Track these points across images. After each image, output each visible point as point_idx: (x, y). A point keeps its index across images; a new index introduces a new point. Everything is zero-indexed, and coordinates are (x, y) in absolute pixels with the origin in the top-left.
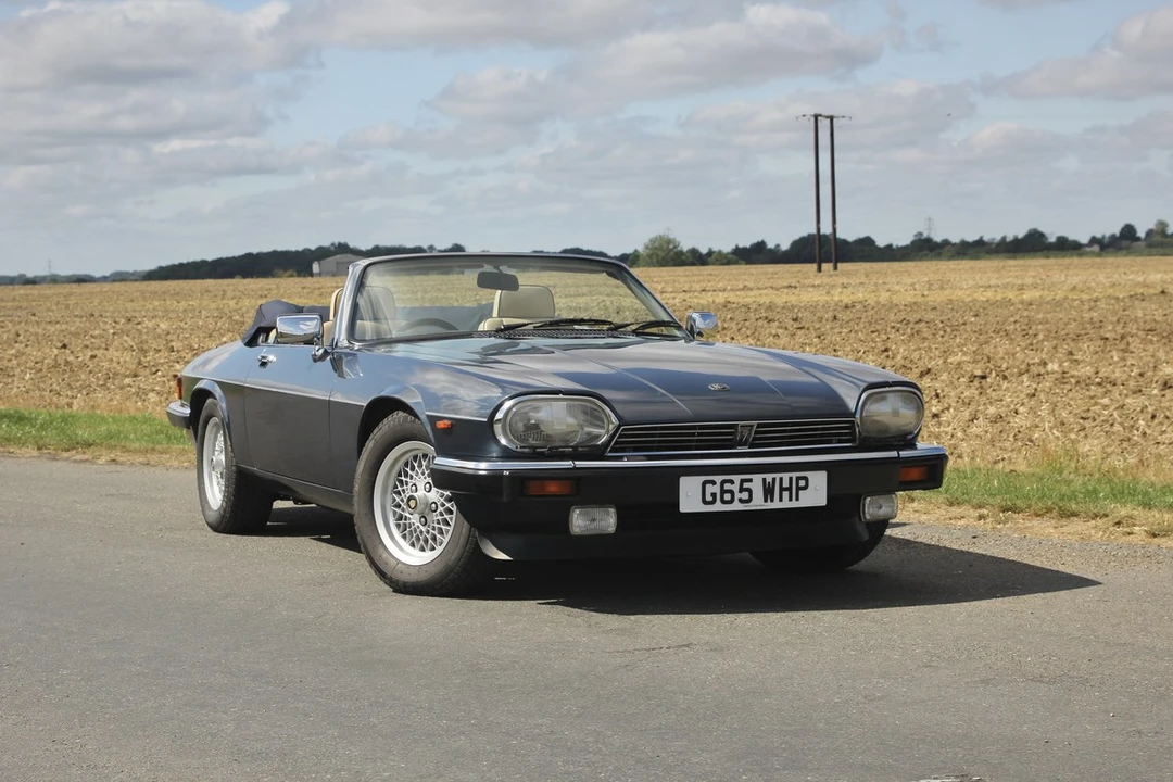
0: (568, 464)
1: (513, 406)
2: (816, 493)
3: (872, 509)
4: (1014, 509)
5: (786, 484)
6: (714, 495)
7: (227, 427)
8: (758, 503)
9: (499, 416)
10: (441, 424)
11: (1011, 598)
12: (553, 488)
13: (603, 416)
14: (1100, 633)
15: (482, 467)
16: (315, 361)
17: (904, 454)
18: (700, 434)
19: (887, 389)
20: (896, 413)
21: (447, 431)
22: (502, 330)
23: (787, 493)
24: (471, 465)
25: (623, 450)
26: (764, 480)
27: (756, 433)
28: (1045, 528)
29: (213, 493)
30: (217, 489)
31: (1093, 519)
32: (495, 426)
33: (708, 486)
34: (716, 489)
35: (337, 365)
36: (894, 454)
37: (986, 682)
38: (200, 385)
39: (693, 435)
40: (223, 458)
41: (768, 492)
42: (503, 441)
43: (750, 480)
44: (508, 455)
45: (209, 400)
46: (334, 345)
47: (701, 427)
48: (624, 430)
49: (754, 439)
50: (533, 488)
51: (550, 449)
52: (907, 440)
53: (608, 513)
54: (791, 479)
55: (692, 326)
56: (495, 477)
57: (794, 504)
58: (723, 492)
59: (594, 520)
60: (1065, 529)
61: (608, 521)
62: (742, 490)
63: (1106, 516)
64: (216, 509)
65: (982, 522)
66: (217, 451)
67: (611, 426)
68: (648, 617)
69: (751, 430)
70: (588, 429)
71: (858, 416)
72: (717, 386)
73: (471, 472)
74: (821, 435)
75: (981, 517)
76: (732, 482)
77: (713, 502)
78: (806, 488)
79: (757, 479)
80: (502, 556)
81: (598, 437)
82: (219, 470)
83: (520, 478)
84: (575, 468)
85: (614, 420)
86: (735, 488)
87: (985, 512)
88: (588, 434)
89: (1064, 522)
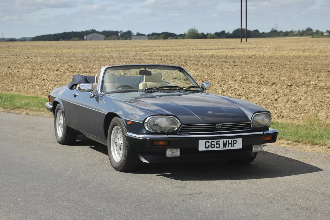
0: (166, 136)
1: (150, 119)
2: (239, 145)
3: (255, 149)
4: (299, 142)
5: (230, 142)
6: (209, 146)
7: (64, 113)
8: (222, 148)
9: (146, 121)
10: (129, 123)
11: (296, 176)
12: (161, 143)
13: (177, 122)
14: (322, 190)
15: (141, 137)
16: (91, 97)
17: (265, 132)
18: (205, 127)
19: (261, 113)
20: (263, 120)
21: (131, 125)
22: (146, 90)
23: (230, 145)
24: (138, 136)
25: (182, 132)
26: (224, 141)
27: (222, 127)
28: (307, 148)
29: (59, 132)
30: (60, 131)
31: (322, 146)
32: (145, 124)
33: (207, 143)
34: (209, 144)
35: (97, 99)
36: (262, 133)
37: (288, 209)
38: (56, 100)
39: (203, 127)
40: (62, 122)
41: (225, 145)
42: (147, 129)
43: (219, 141)
44: (148, 133)
45: (58, 104)
46: (97, 93)
47: (205, 125)
48: (182, 126)
49: (221, 128)
50: (156, 143)
51: (161, 131)
52: (266, 128)
53: (177, 151)
54: (231, 141)
55: (203, 87)
56: (144, 140)
58: (211, 145)
59: (173, 153)
60: (313, 149)
61: (177, 153)
62: (217, 144)
63: (326, 145)
64: (60, 137)
65: (289, 145)
66: (61, 120)
67: (179, 125)
68: (189, 181)
69: (220, 126)
70: (172, 126)
71: (252, 121)
72: (210, 112)
73: (137, 138)
74: (241, 127)
75: (288, 144)
76: (214, 142)
77: (208, 148)
79: (222, 141)
80: (146, 161)
81: (175, 128)
82: (61, 126)
83: (152, 140)
84: (168, 138)
85: (180, 123)
86: (215, 143)
87: (289, 142)
88: (172, 127)
89: (313, 146)
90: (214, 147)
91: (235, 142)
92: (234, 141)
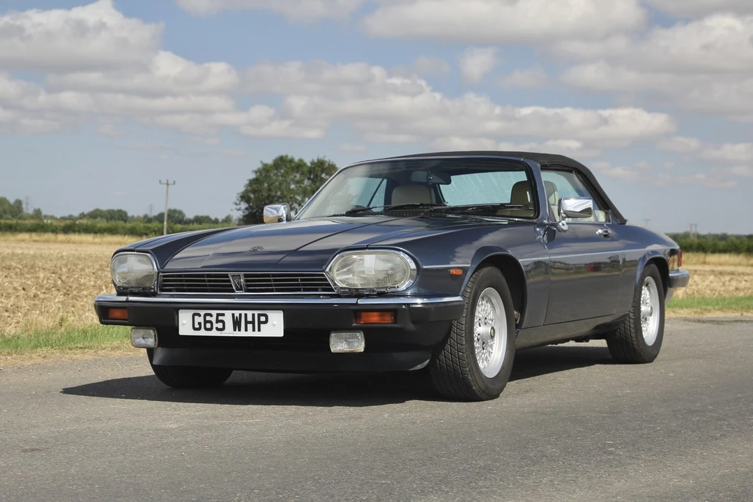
5: (250, 319)
6: (200, 324)
23: (251, 325)
26: (233, 315)
33: (196, 317)
34: (201, 319)
41: (237, 324)
43: (223, 315)
54: (253, 315)
57: (257, 334)
58: (206, 322)
62: (218, 321)
76: (211, 315)
77: (199, 329)
78: (266, 322)
86: (213, 319)
90: (211, 329)
91: (263, 319)
92: (259, 315)
